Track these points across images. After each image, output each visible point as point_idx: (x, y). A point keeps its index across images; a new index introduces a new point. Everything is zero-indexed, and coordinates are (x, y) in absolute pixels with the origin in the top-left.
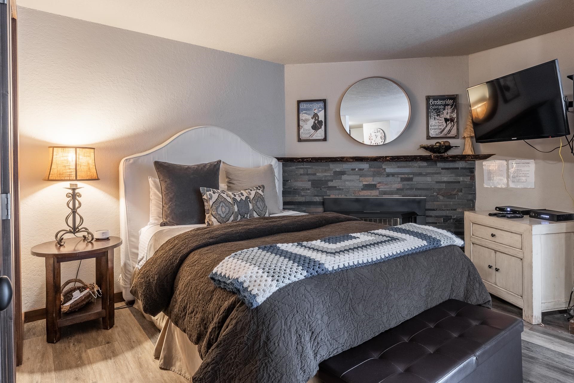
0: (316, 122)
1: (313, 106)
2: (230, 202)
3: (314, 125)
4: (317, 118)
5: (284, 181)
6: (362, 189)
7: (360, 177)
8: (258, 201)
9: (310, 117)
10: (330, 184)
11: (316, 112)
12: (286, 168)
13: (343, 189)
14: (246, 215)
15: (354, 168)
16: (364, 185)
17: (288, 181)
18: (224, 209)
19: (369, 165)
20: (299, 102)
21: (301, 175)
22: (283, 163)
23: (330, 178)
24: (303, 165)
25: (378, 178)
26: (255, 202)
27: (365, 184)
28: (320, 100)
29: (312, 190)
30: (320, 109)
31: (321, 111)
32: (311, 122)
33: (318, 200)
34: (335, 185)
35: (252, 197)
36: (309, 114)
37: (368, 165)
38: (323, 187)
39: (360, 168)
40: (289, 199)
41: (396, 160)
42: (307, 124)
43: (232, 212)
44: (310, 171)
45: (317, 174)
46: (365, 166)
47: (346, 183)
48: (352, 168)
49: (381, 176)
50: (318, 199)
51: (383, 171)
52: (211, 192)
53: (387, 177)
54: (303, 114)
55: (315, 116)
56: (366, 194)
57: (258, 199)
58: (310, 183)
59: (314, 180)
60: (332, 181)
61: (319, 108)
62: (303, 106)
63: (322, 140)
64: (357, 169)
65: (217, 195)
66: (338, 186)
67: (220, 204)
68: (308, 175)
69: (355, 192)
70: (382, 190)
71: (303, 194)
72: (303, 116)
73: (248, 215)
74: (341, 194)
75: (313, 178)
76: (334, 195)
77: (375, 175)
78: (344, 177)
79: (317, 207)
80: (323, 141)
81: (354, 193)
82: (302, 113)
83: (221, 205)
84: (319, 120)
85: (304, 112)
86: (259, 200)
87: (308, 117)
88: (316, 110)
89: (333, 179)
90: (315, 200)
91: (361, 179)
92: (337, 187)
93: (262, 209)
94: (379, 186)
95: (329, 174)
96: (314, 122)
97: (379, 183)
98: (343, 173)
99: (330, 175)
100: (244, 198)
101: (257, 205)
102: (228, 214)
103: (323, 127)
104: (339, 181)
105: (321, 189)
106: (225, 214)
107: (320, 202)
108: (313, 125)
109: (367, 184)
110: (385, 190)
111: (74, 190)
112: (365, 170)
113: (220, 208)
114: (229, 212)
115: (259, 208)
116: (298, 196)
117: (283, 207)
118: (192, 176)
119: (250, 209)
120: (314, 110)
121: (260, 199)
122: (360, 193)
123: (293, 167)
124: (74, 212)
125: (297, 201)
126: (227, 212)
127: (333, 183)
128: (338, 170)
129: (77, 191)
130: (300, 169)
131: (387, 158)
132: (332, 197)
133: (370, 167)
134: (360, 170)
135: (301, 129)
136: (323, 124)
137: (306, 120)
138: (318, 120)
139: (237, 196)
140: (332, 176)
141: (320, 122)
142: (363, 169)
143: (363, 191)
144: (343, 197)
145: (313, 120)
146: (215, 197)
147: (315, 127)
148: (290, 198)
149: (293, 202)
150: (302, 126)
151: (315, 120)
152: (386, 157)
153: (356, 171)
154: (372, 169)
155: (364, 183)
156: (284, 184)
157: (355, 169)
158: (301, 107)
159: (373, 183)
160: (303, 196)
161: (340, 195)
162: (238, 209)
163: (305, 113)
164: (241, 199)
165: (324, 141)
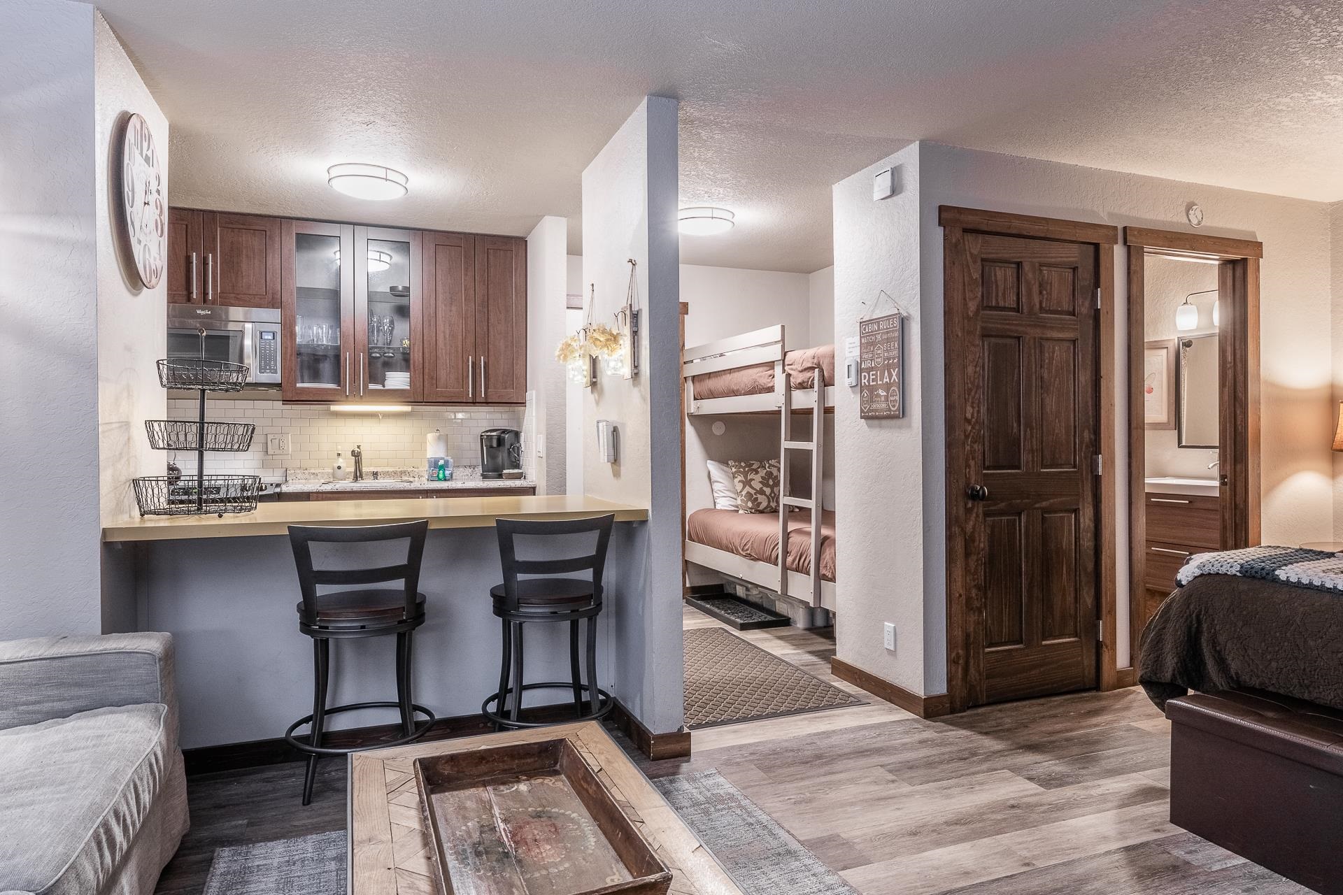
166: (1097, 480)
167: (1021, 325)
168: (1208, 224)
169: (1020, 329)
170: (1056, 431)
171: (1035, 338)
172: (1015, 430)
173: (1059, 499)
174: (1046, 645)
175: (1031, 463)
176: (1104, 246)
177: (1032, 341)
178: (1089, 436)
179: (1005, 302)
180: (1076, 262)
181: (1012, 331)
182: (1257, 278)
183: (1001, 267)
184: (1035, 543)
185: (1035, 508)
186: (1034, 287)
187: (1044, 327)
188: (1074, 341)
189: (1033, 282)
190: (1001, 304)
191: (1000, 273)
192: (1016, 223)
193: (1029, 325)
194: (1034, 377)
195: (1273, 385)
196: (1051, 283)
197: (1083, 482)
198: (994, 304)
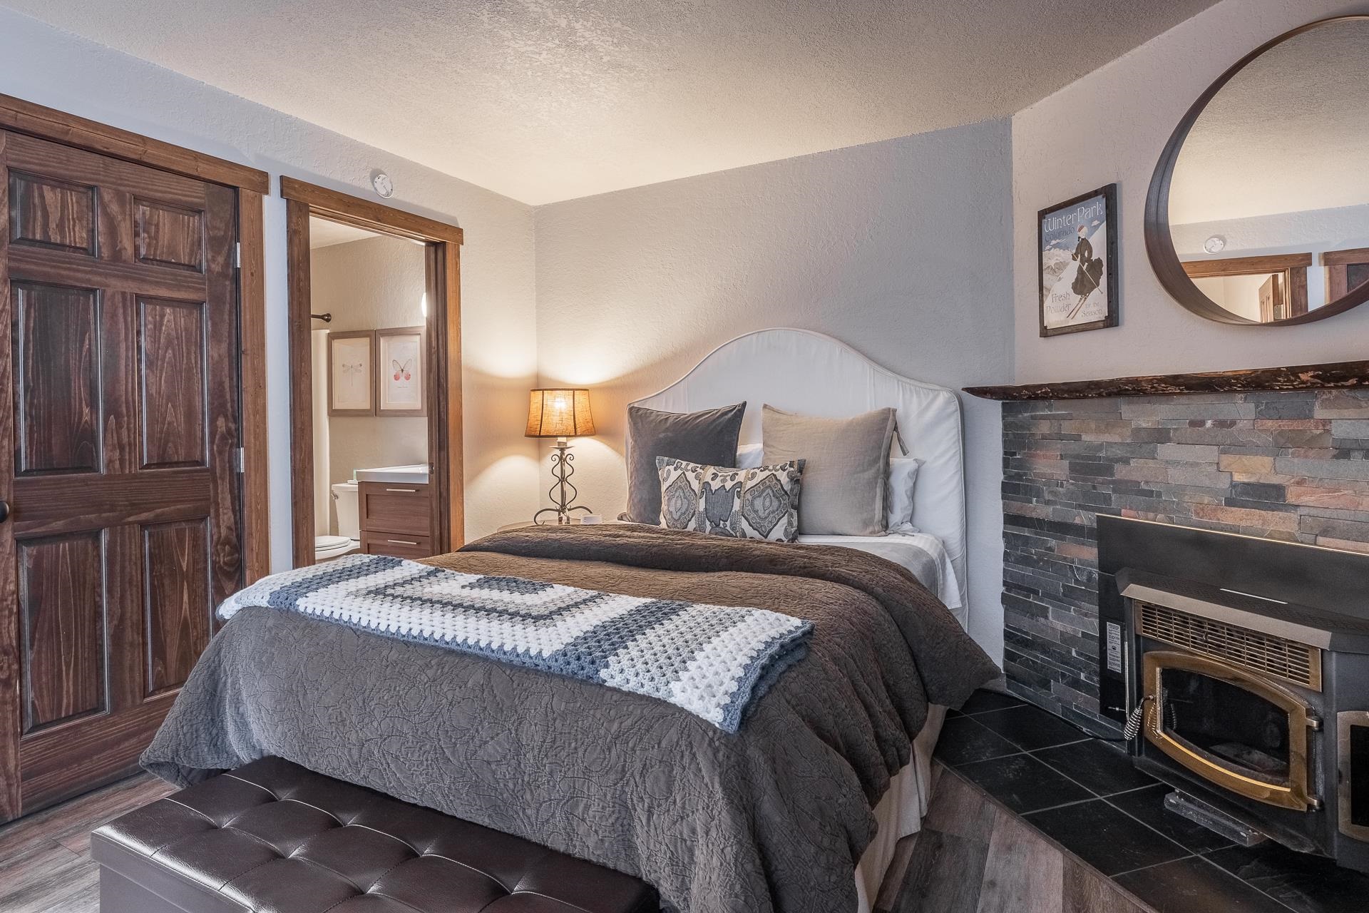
0: (1084, 268)
1: (1076, 219)
2: (693, 490)
3: (1080, 277)
4: (1086, 255)
5: (1005, 453)
6: (1230, 502)
7: (1224, 452)
8: (759, 496)
9: (1066, 255)
10: (1121, 472)
11: (1082, 235)
12: (1010, 419)
13: (1159, 494)
14: (722, 522)
15: (1199, 418)
16: (1234, 485)
17: (1014, 454)
18: (679, 502)
19: (1257, 407)
20: (1042, 214)
21: (1044, 437)
22: (1003, 404)
23: (1119, 453)
24: (1050, 407)
25: (1296, 460)
26: (750, 498)
27: (1244, 483)
28: (1095, 193)
29: (1071, 487)
30: (1096, 223)
31: (1097, 227)
32: (1072, 269)
33: (1086, 522)
34: (1135, 476)
35: (750, 484)
36: (1066, 248)
37: (1252, 406)
38: (1100, 479)
39: (1221, 417)
40: (1017, 507)
41: (1353, 381)
42: (1060, 279)
43: (692, 511)
44: (1068, 428)
45: (1084, 437)
46: (1241, 408)
47: (1171, 471)
48: (1192, 418)
49: (1311, 453)
50: (1084, 518)
51: (1318, 432)
52: (672, 468)
53: (1336, 457)
54: (1049, 250)
55: (1084, 245)
56: (1243, 524)
57: (763, 491)
58: (1066, 463)
59: (1077, 456)
60: (1126, 461)
61: (1092, 220)
62: (1052, 224)
63: (1101, 324)
64: (1209, 424)
65: (679, 472)
66: (1147, 482)
67: (676, 491)
68: (1061, 437)
69: (1203, 510)
70: (1313, 512)
71: (1047, 496)
72: (1053, 256)
73: (728, 523)
74: (1156, 511)
75: (1073, 447)
76: (1132, 513)
77: (1281, 445)
78: (1167, 451)
79: (1083, 544)
80: (1104, 327)
81: (1197, 514)
82: (1048, 247)
83: (677, 494)
84: (1094, 258)
85: (1054, 242)
86: (764, 494)
87: (1063, 255)
88: (1085, 229)
89: (1128, 455)
90: (1077, 521)
91: (1226, 460)
92: (1143, 486)
93: (763, 516)
94: (1299, 496)
95: (1117, 439)
96: (1080, 269)
97: (1300, 483)
98: (1161, 436)
99: (1120, 441)
100: (729, 485)
101: (752, 504)
102: (685, 513)
103: (1103, 280)
104: (1151, 463)
105: (1094, 487)
106: (679, 514)
107: (1091, 529)
108: (1077, 279)
109: (1248, 484)
110: (1328, 514)
111: (562, 450)
112: (1240, 425)
113: (674, 500)
114: (687, 510)
115: (756, 512)
116: (1037, 501)
117: (1004, 528)
118: (661, 436)
119: (733, 511)
120: (1079, 231)
121: (770, 492)
122: (1220, 515)
123: (1025, 415)
124: (563, 479)
125: (1034, 515)
126: (683, 510)
127: (1128, 468)
128: (1144, 425)
129: (567, 452)
130: (1045, 420)
131: (1304, 377)
132: (1127, 515)
133: (1260, 415)
134: (1221, 424)
135: (1047, 296)
136: (1104, 269)
137: (1061, 266)
138: (1089, 260)
139: (719, 479)
140: (1128, 444)
141: (1095, 266)
142: (1233, 423)
143: (1233, 509)
144: (1160, 521)
145: (1078, 263)
146: (674, 475)
147: (1082, 286)
148: (1018, 504)
149: (1024, 517)
150: (1048, 287)
151: (1082, 262)
152: (1294, 371)
153: (1208, 429)
154: (1269, 423)
155: (1239, 478)
156: (1006, 464)
157: (1202, 423)
158: (1045, 230)
159: (1275, 480)
160: (1048, 503)
161: (1151, 515)
162: (706, 508)
163: (1055, 246)
164: (724, 486)
165: (1107, 327)
166: (237, 481)
167: (100, 274)
168: (400, 198)
169: (97, 279)
170: (168, 419)
171: (124, 294)
172: (86, 418)
173: (172, 508)
174: (148, 704)
175: (117, 462)
176: (246, 193)
177: (118, 298)
178: (226, 426)
179: (63, 237)
180: (202, 205)
181: (77, 280)
182: (457, 264)
183: (53, 188)
184: (128, 570)
185: (129, 523)
186: (123, 224)
187: (144, 281)
188: (198, 304)
189: (120, 218)
190: (55, 238)
191: (49, 194)
192: (76, 129)
193: (115, 276)
194: (123, 346)
195: (479, 373)
196: (157, 225)
197: (215, 482)
198: (38, 237)
